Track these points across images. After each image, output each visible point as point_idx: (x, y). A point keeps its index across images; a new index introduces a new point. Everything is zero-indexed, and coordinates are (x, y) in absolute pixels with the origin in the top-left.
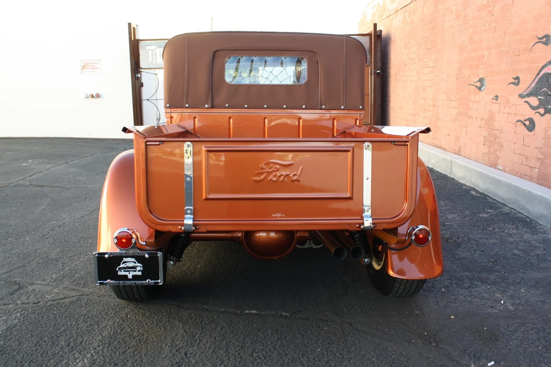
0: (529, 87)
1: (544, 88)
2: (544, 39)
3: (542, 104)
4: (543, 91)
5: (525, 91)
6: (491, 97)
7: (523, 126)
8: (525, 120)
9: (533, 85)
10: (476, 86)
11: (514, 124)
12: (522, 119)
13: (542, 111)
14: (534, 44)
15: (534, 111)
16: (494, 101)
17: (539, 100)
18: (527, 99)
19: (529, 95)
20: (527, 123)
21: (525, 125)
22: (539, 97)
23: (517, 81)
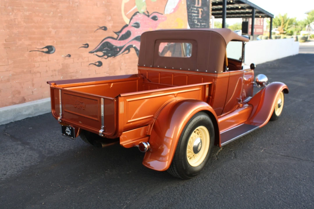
0: (96, 48)
1: (106, 47)
2: (103, 28)
3: (105, 54)
4: (106, 49)
5: (93, 50)
6: (63, 56)
7: (95, 66)
8: (96, 63)
9: (99, 47)
10: (43, 52)
11: (87, 66)
12: (94, 62)
13: (106, 57)
14: (96, 29)
15: (101, 58)
16: (68, 58)
17: (104, 53)
18: (95, 53)
19: (96, 51)
20: (97, 64)
21: (95, 65)
22: (103, 52)
23: (87, 46)
